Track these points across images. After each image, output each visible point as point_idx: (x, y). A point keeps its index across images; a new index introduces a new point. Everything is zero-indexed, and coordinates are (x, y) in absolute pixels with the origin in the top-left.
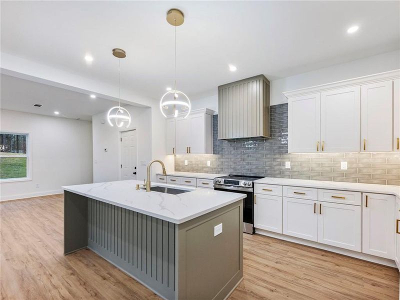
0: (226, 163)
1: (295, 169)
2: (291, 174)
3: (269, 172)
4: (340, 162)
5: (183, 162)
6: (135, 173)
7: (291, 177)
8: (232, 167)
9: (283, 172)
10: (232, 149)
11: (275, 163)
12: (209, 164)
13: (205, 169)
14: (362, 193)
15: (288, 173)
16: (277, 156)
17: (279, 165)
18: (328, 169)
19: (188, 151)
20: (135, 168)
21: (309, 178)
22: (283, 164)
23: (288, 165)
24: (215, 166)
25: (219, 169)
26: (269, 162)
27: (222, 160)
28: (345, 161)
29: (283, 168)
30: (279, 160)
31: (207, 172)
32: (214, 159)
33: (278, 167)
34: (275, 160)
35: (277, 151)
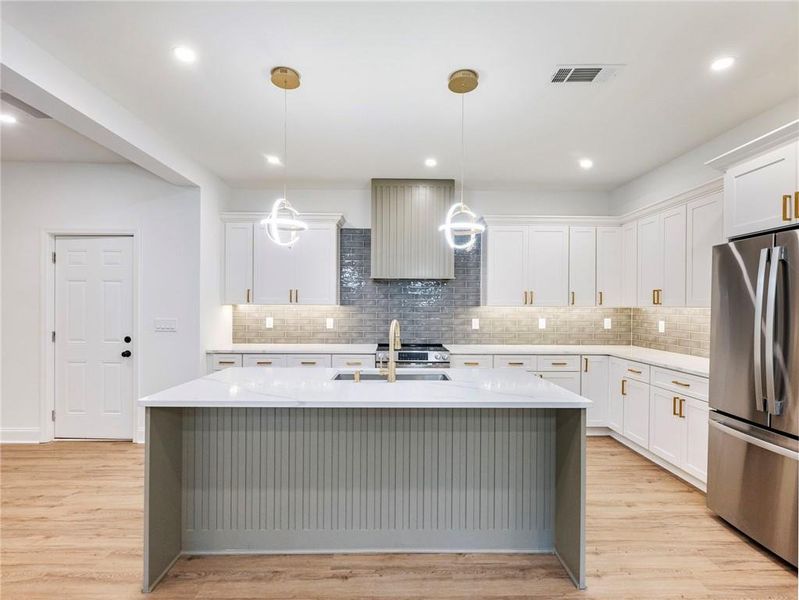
0: (369, 323)
1: (485, 330)
2: (481, 338)
3: (447, 336)
4: (538, 319)
5: (263, 321)
6: (127, 354)
7: (479, 342)
8: (382, 329)
9: (468, 335)
10: (382, 296)
11: (456, 322)
12: (330, 324)
13: (320, 336)
14: (581, 355)
15: (476, 336)
16: (460, 310)
17: (463, 324)
18: (525, 329)
19: (294, 297)
20: (128, 340)
21: (503, 342)
22: (469, 323)
23: (476, 324)
24: (345, 329)
25: (354, 335)
26: (448, 320)
27: (360, 316)
28: (542, 318)
29: (469, 328)
30: (463, 316)
31: (326, 341)
32: (342, 315)
33: (461, 327)
34: (456, 316)
35: (459, 303)
